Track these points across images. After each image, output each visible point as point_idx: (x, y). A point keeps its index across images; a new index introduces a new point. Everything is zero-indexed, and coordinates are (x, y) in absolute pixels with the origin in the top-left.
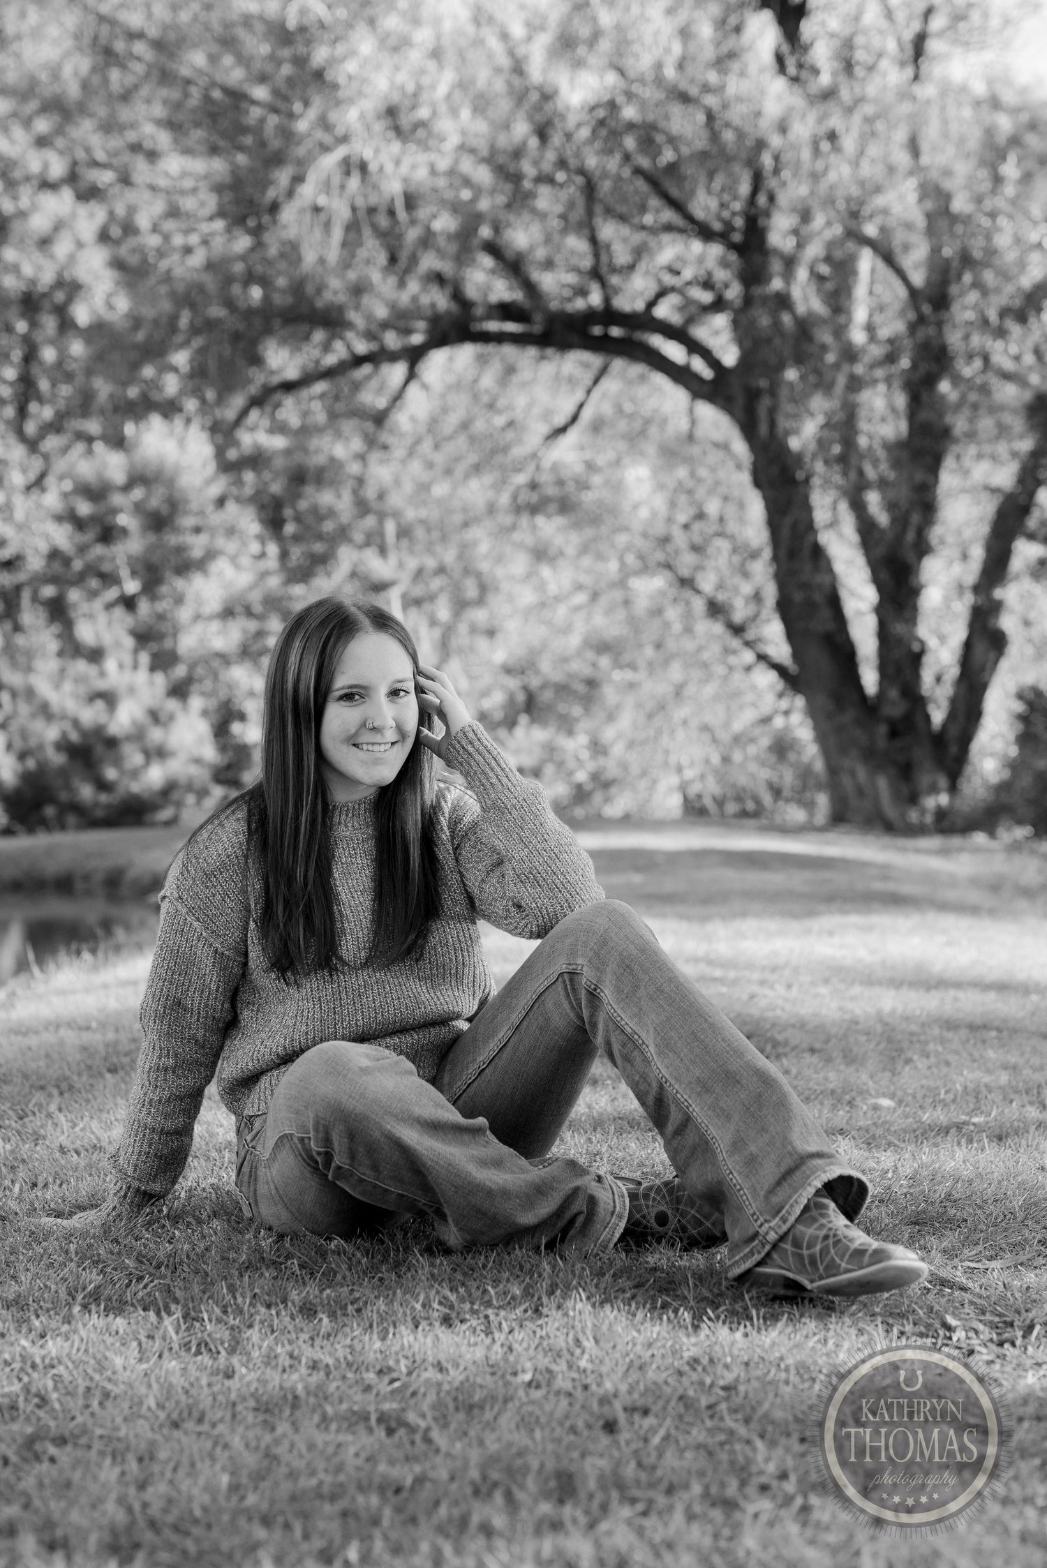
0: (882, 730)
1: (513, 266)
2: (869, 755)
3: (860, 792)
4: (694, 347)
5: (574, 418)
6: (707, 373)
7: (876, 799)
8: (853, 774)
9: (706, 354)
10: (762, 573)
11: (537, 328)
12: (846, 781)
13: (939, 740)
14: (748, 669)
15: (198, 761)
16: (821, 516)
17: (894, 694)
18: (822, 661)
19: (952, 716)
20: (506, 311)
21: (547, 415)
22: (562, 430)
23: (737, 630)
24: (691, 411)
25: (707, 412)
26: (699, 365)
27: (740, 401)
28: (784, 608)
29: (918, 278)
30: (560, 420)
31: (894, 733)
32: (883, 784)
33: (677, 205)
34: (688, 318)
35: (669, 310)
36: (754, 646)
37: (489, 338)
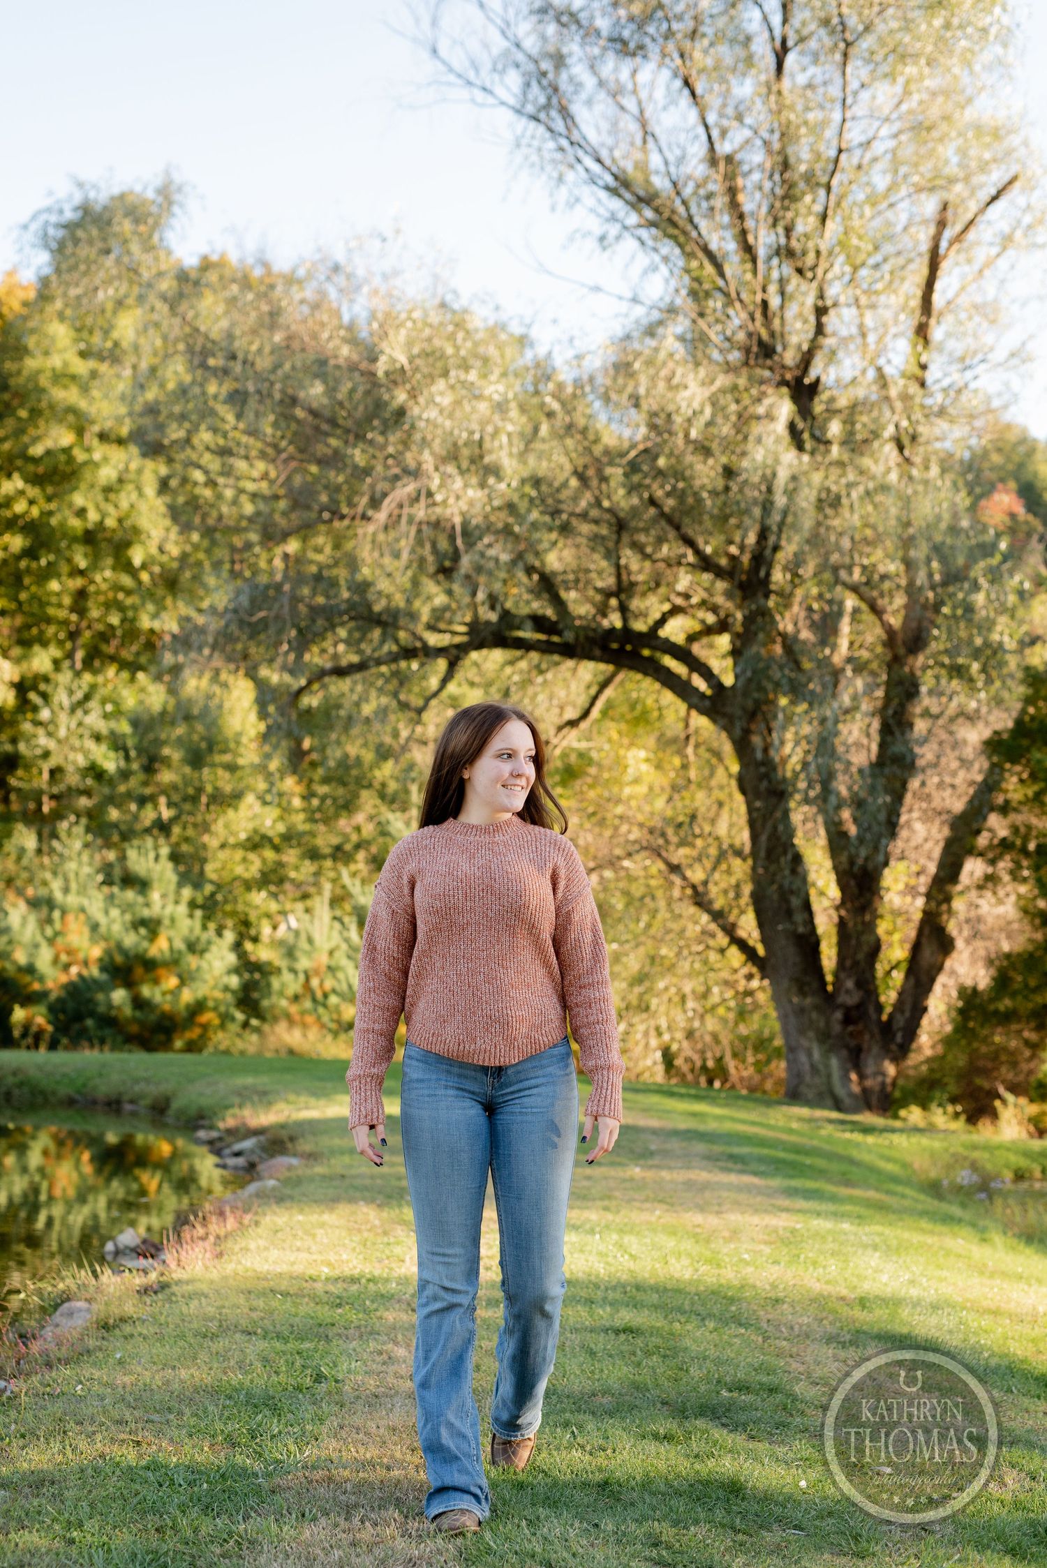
0: (838, 1015)
1: (546, 584)
2: (824, 1037)
3: (814, 1069)
4: (696, 666)
5: (586, 714)
6: (705, 689)
7: (829, 1076)
8: (810, 1055)
9: (707, 673)
10: (740, 869)
12: (803, 1058)
13: (887, 1029)
14: (722, 951)
15: (226, 989)
16: (796, 817)
17: (850, 984)
18: (790, 954)
19: (899, 1006)
20: (539, 622)
23: (717, 916)
24: (688, 714)
25: (700, 722)
26: (700, 683)
28: (758, 900)
29: (895, 621)
30: (571, 714)
31: (847, 1020)
32: (834, 1062)
33: (690, 543)
34: (692, 638)
35: (675, 630)
36: (730, 930)
37: (520, 644)
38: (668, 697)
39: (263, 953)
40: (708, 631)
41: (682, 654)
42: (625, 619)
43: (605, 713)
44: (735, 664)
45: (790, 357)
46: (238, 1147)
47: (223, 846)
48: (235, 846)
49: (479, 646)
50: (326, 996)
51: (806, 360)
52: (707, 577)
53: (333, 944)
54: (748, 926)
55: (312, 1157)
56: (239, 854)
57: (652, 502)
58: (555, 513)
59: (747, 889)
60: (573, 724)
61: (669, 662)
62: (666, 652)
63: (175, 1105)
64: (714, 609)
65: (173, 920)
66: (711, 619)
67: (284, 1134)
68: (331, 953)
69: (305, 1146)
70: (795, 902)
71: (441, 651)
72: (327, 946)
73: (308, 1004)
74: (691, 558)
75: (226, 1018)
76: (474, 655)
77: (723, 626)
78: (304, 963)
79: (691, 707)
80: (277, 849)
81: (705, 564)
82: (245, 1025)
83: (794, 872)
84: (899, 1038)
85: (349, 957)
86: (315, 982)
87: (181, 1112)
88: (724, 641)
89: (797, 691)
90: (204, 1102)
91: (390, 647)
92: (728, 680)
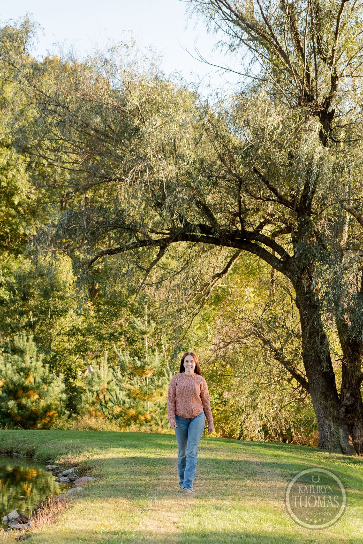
0: (343, 409)
2: (337, 420)
3: (332, 435)
4: (276, 247)
5: (225, 271)
7: (339, 437)
8: (330, 428)
9: (281, 251)
10: (297, 343)
12: (326, 429)
14: (289, 380)
15: (61, 400)
16: (323, 318)
17: (348, 395)
18: (320, 381)
20: (202, 227)
23: (287, 364)
24: (273, 270)
25: (278, 274)
26: (278, 256)
28: (305, 356)
30: (218, 271)
31: (347, 411)
32: (341, 432)
33: (273, 190)
34: (274, 235)
35: (267, 230)
36: (293, 371)
37: (194, 239)
38: (263, 263)
39: (78, 383)
40: (282, 231)
41: (270, 242)
42: (243, 227)
43: (234, 270)
44: (294, 247)
45: (320, 100)
46: (65, 472)
47: (58, 334)
48: (65, 334)
49: (175, 240)
50: (106, 403)
51: (328, 102)
52: (281, 207)
53: (110, 379)
54: (301, 368)
55: (99, 476)
56: (66, 338)
57: (256, 171)
58: (209, 177)
59: (301, 351)
60: (219, 275)
61: (263, 246)
62: (262, 242)
63: (37, 454)
64: (284, 221)
65: (35, 369)
66: (283, 226)
67: (86, 466)
68: (108, 383)
69: (96, 471)
70: (323, 357)
71: (157, 242)
72: (107, 380)
73: (98, 407)
74: (274, 197)
75: (61, 413)
76: (173, 244)
77: (288, 229)
78: (96, 388)
79: (274, 267)
80: (83, 335)
81: (281, 200)
82: (70, 416)
83: (322, 343)
85: (117, 384)
86: (101, 396)
87: (40, 456)
88: (289, 236)
89: (323, 259)
90: (50, 452)
91: (134, 240)
92: (291, 254)
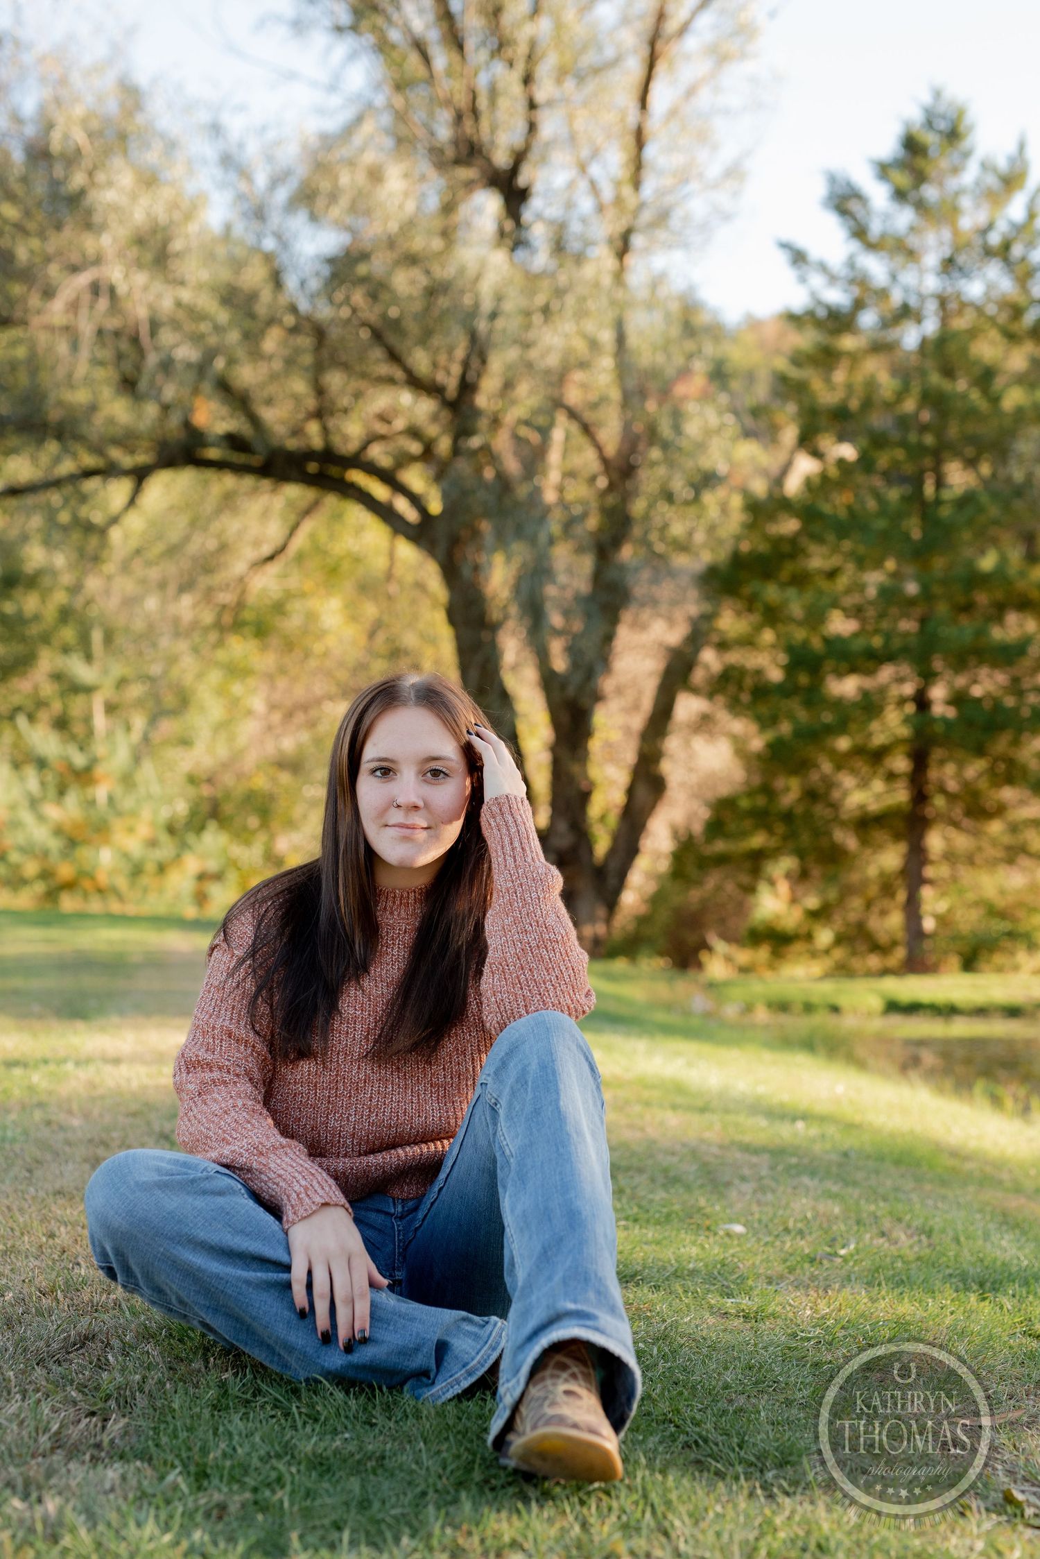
1: (239, 400)
4: (400, 488)
5: (282, 549)
6: (411, 515)
11: (256, 460)
13: (600, 873)
17: (562, 826)
19: (612, 852)
20: (231, 441)
21: (257, 543)
22: (271, 558)
24: (393, 543)
26: (403, 506)
27: (442, 547)
29: (611, 449)
30: (266, 550)
34: (397, 463)
37: (212, 464)
40: (412, 459)
41: (388, 478)
42: (326, 439)
49: (167, 465)
64: (419, 437)
66: (414, 447)
71: (127, 472)
76: (164, 477)
77: (425, 455)
79: (394, 533)
81: (412, 380)
84: (612, 881)
89: (502, 519)
92: (435, 506)
